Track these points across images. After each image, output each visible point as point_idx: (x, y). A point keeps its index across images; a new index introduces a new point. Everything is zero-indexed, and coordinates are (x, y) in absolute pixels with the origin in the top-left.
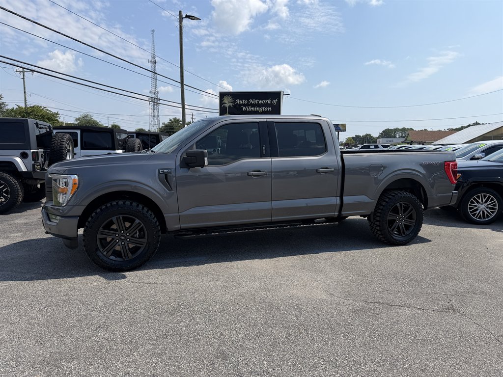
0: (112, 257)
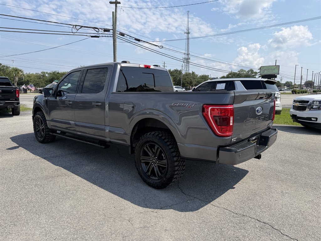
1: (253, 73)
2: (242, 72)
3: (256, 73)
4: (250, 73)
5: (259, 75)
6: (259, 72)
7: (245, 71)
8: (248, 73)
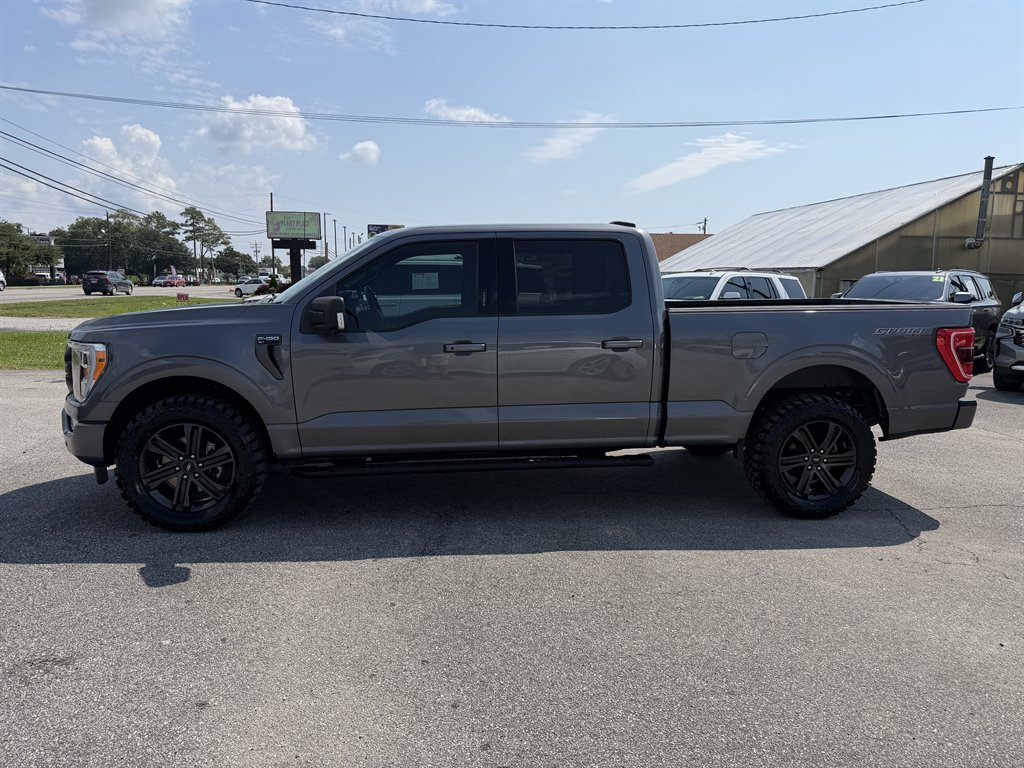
0: (156, 494)
1: (164, 227)
2: (123, 218)
3: (175, 226)
4: (153, 225)
5: (185, 233)
6: (183, 225)
7: (135, 217)
8: (148, 223)
